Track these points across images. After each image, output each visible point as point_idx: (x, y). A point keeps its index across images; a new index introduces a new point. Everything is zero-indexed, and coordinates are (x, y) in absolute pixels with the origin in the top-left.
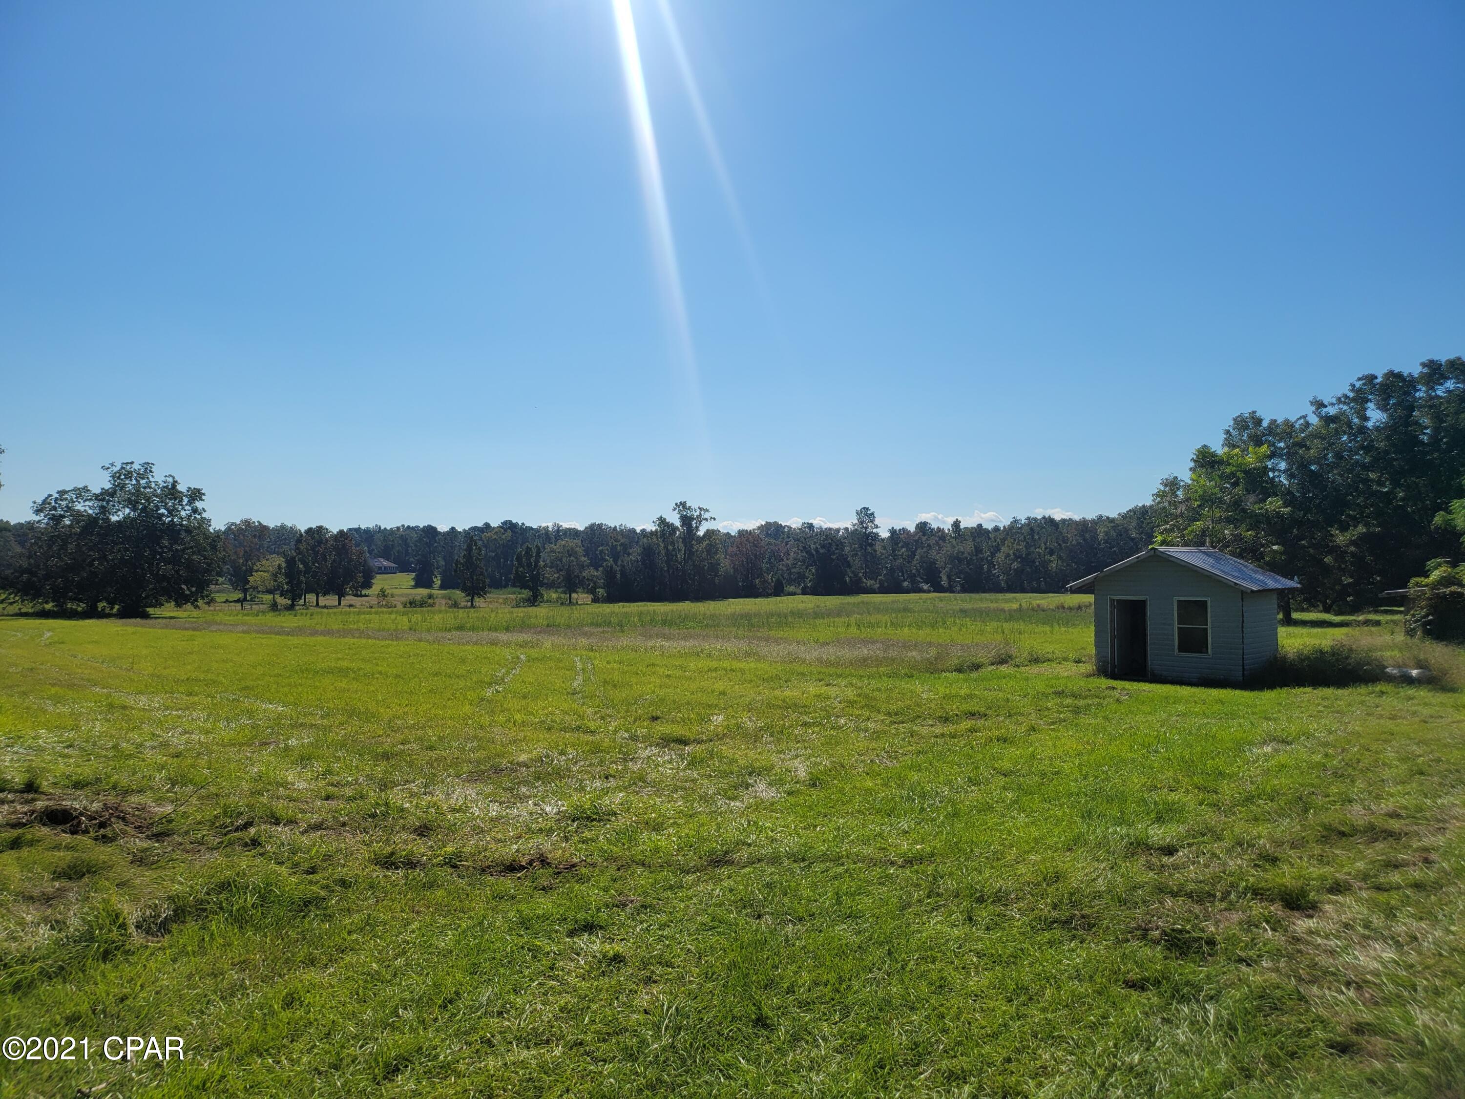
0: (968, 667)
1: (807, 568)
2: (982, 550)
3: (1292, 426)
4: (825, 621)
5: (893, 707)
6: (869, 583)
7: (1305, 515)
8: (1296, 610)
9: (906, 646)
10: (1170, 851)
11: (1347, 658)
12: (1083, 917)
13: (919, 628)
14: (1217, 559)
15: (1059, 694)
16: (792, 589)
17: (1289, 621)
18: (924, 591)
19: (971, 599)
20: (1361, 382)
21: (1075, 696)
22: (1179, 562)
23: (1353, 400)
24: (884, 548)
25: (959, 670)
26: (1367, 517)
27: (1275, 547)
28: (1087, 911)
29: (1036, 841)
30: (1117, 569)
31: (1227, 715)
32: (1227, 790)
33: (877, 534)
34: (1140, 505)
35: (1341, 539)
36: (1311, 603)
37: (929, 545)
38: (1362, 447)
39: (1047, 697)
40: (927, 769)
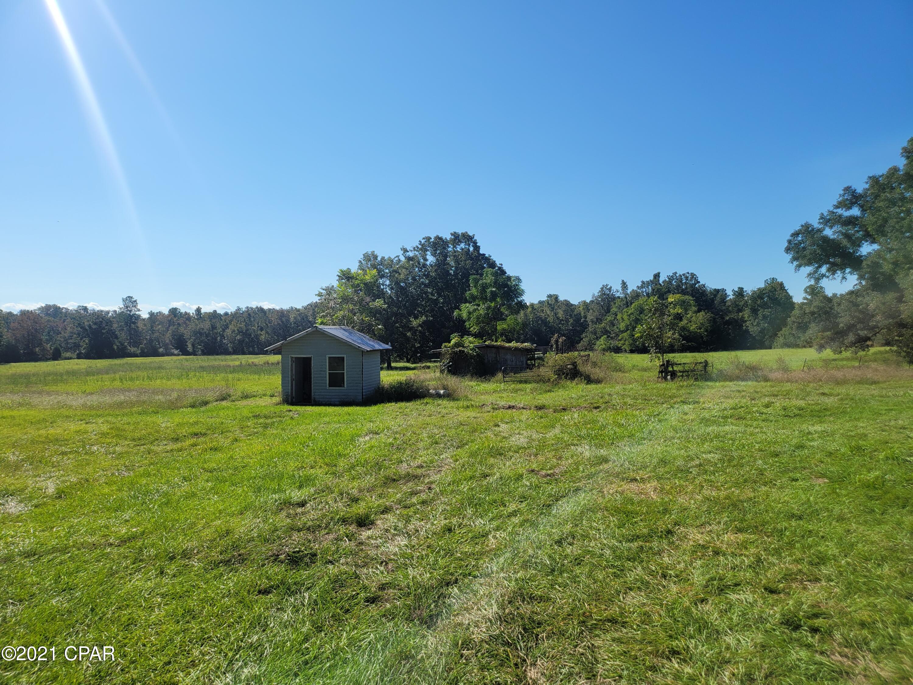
0: (200, 403)
1: (81, 339)
2: (216, 327)
3: (392, 261)
4: (95, 378)
5: (137, 435)
6: (133, 349)
7: (398, 310)
8: (393, 362)
9: (155, 392)
10: (302, 504)
11: (412, 386)
12: (240, 555)
13: (168, 379)
14: (350, 333)
15: (256, 416)
16: (68, 354)
17: (390, 368)
18: (175, 355)
19: (208, 359)
20: (424, 240)
21: (266, 417)
22: (329, 334)
23: (421, 249)
24: (145, 325)
25: (193, 406)
26: (427, 312)
27: (380, 327)
28: (242, 551)
29: (220, 512)
30: (295, 338)
31: (351, 421)
32: (342, 463)
33: (139, 316)
34: (314, 302)
35: (415, 323)
36: (400, 358)
37: (179, 324)
38: (424, 275)
39: (248, 419)
40: (154, 475)
